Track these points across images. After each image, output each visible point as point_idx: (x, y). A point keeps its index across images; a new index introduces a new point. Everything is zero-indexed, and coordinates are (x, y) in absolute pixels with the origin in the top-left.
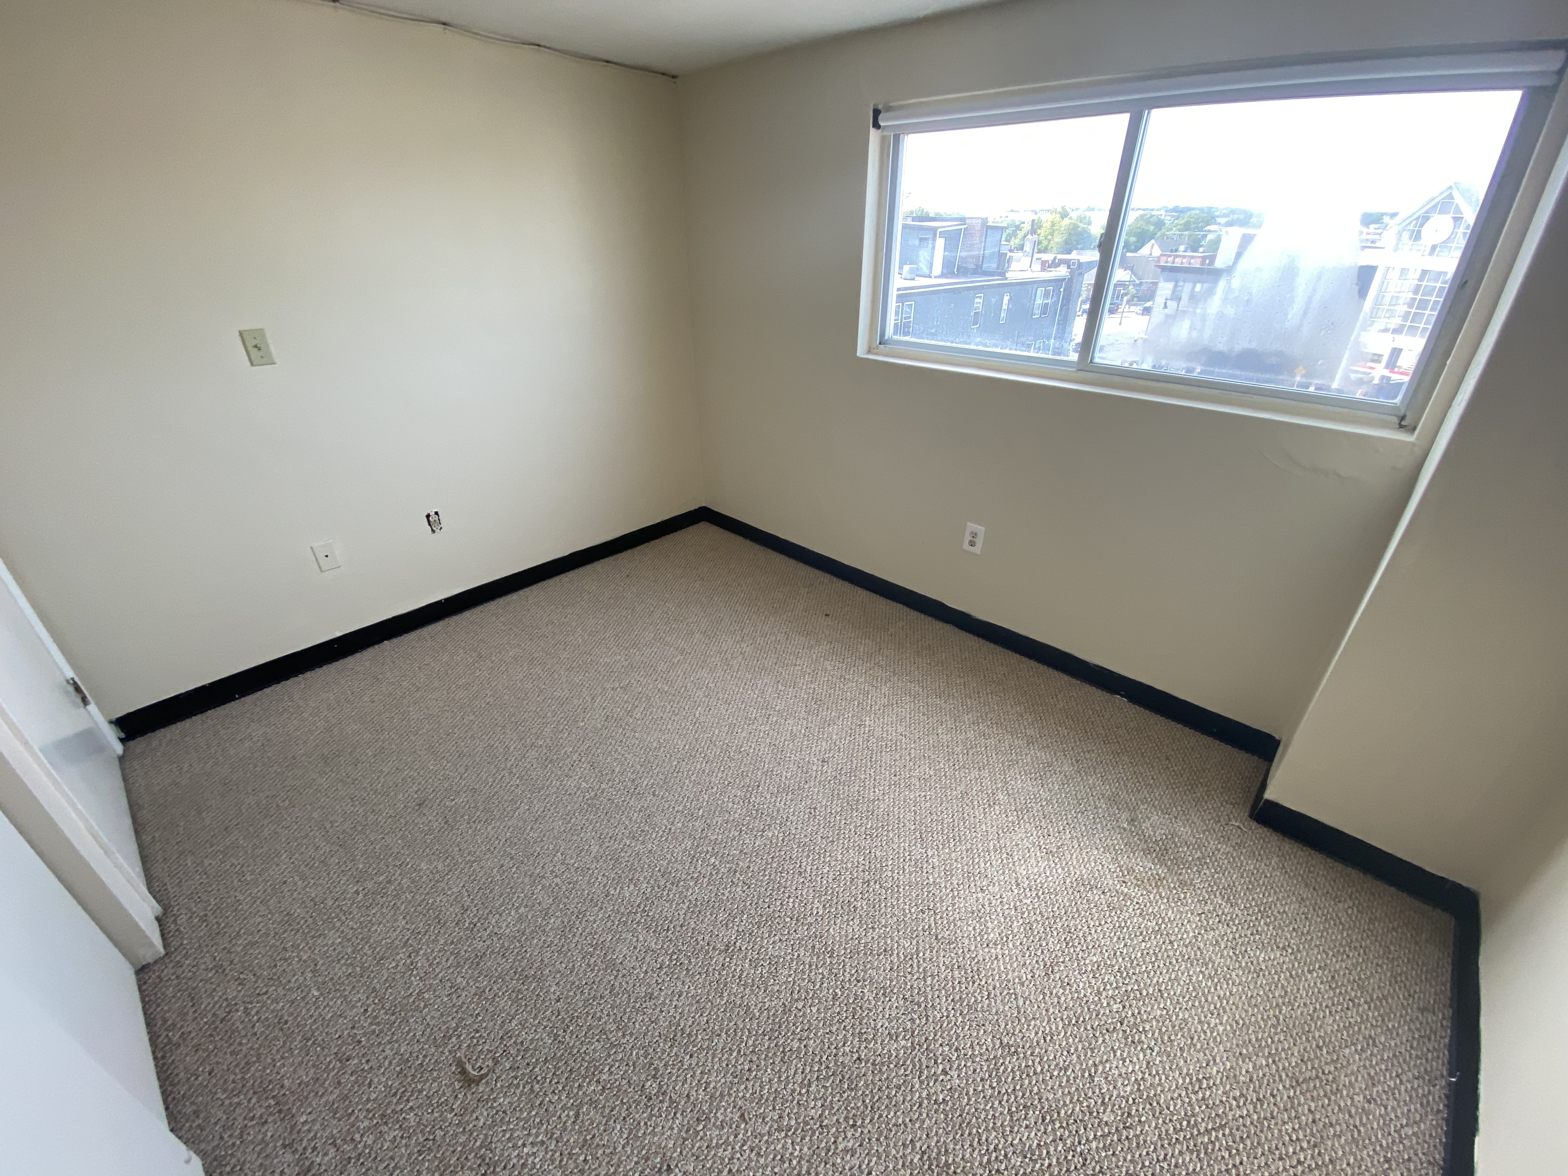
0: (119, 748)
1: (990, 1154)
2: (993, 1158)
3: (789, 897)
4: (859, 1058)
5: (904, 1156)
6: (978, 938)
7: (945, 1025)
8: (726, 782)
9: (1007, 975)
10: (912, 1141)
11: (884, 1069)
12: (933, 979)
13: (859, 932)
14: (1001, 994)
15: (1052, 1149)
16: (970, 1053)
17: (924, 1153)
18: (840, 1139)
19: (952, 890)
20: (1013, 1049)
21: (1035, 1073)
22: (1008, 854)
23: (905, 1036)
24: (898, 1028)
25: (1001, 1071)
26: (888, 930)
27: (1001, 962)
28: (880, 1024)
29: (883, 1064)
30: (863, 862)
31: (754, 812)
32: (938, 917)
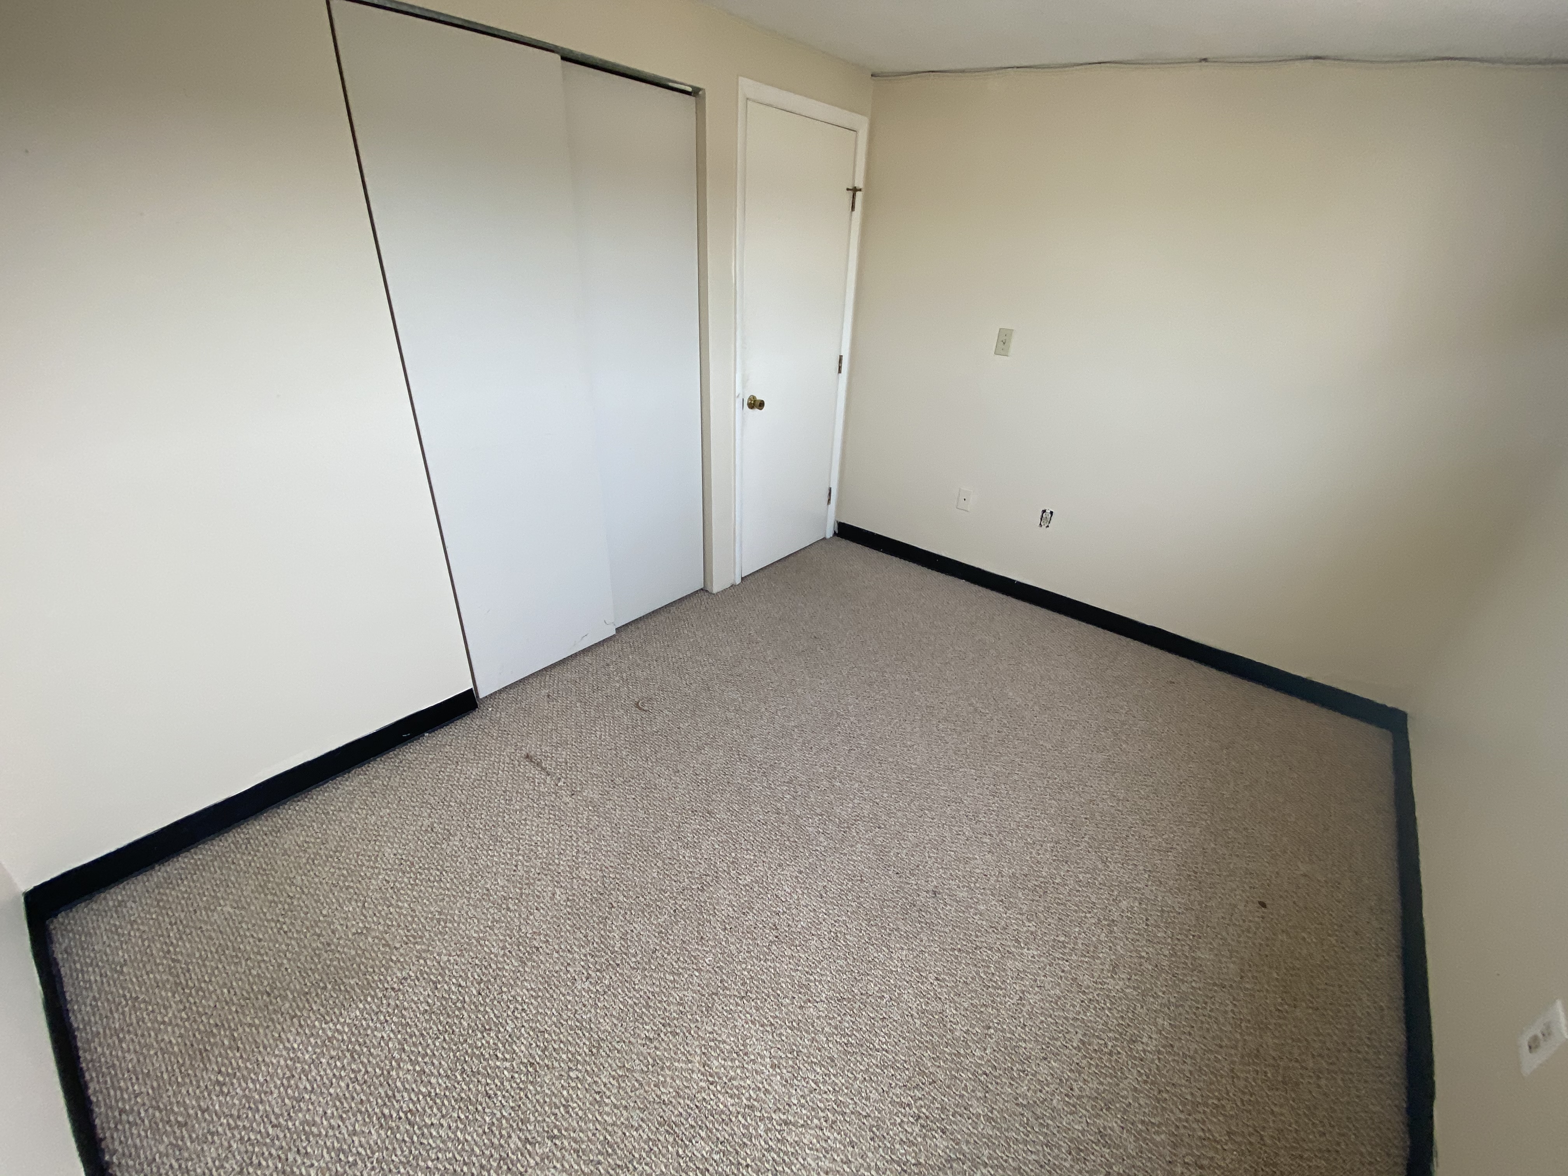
0: (829, 534)
1: (521, 1004)
2: (517, 1006)
3: (755, 855)
4: (613, 907)
5: (540, 934)
6: (712, 1044)
7: (627, 985)
8: (878, 801)
9: (669, 1068)
10: (547, 941)
11: (601, 926)
12: (671, 981)
13: (721, 916)
14: (649, 1054)
15: (508, 1064)
16: (599, 1004)
17: (537, 949)
18: (562, 890)
19: (772, 1024)
20: (594, 1050)
21: (570, 1069)
22: (834, 1122)
23: (624, 946)
24: (631, 941)
25: (579, 1032)
26: (723, 943)
27: (684, 1066)
28: (636, 926)
29: (605, 925)
30: (799, 926)
31: (846, 825)
32: (738, 1000)
